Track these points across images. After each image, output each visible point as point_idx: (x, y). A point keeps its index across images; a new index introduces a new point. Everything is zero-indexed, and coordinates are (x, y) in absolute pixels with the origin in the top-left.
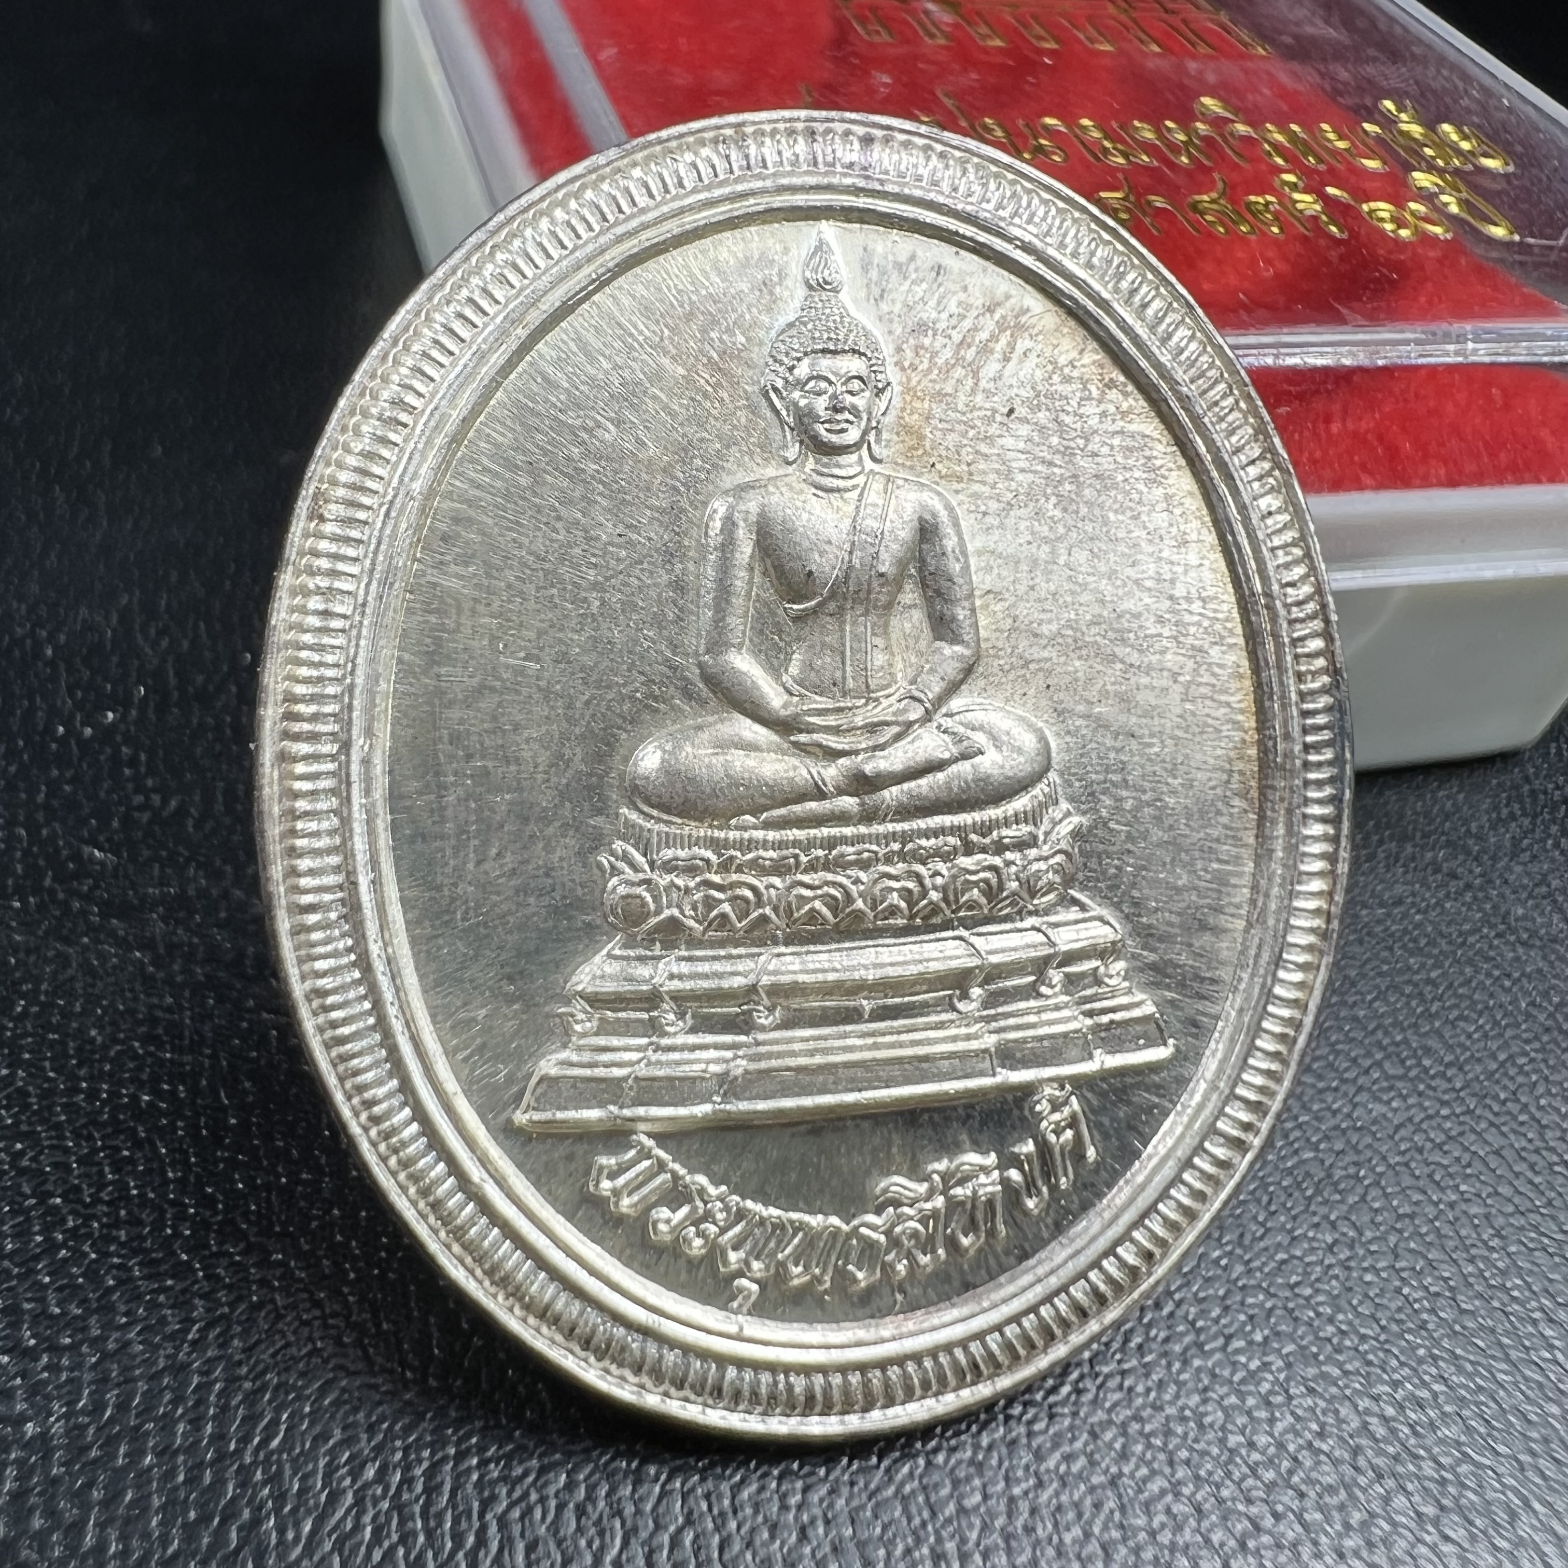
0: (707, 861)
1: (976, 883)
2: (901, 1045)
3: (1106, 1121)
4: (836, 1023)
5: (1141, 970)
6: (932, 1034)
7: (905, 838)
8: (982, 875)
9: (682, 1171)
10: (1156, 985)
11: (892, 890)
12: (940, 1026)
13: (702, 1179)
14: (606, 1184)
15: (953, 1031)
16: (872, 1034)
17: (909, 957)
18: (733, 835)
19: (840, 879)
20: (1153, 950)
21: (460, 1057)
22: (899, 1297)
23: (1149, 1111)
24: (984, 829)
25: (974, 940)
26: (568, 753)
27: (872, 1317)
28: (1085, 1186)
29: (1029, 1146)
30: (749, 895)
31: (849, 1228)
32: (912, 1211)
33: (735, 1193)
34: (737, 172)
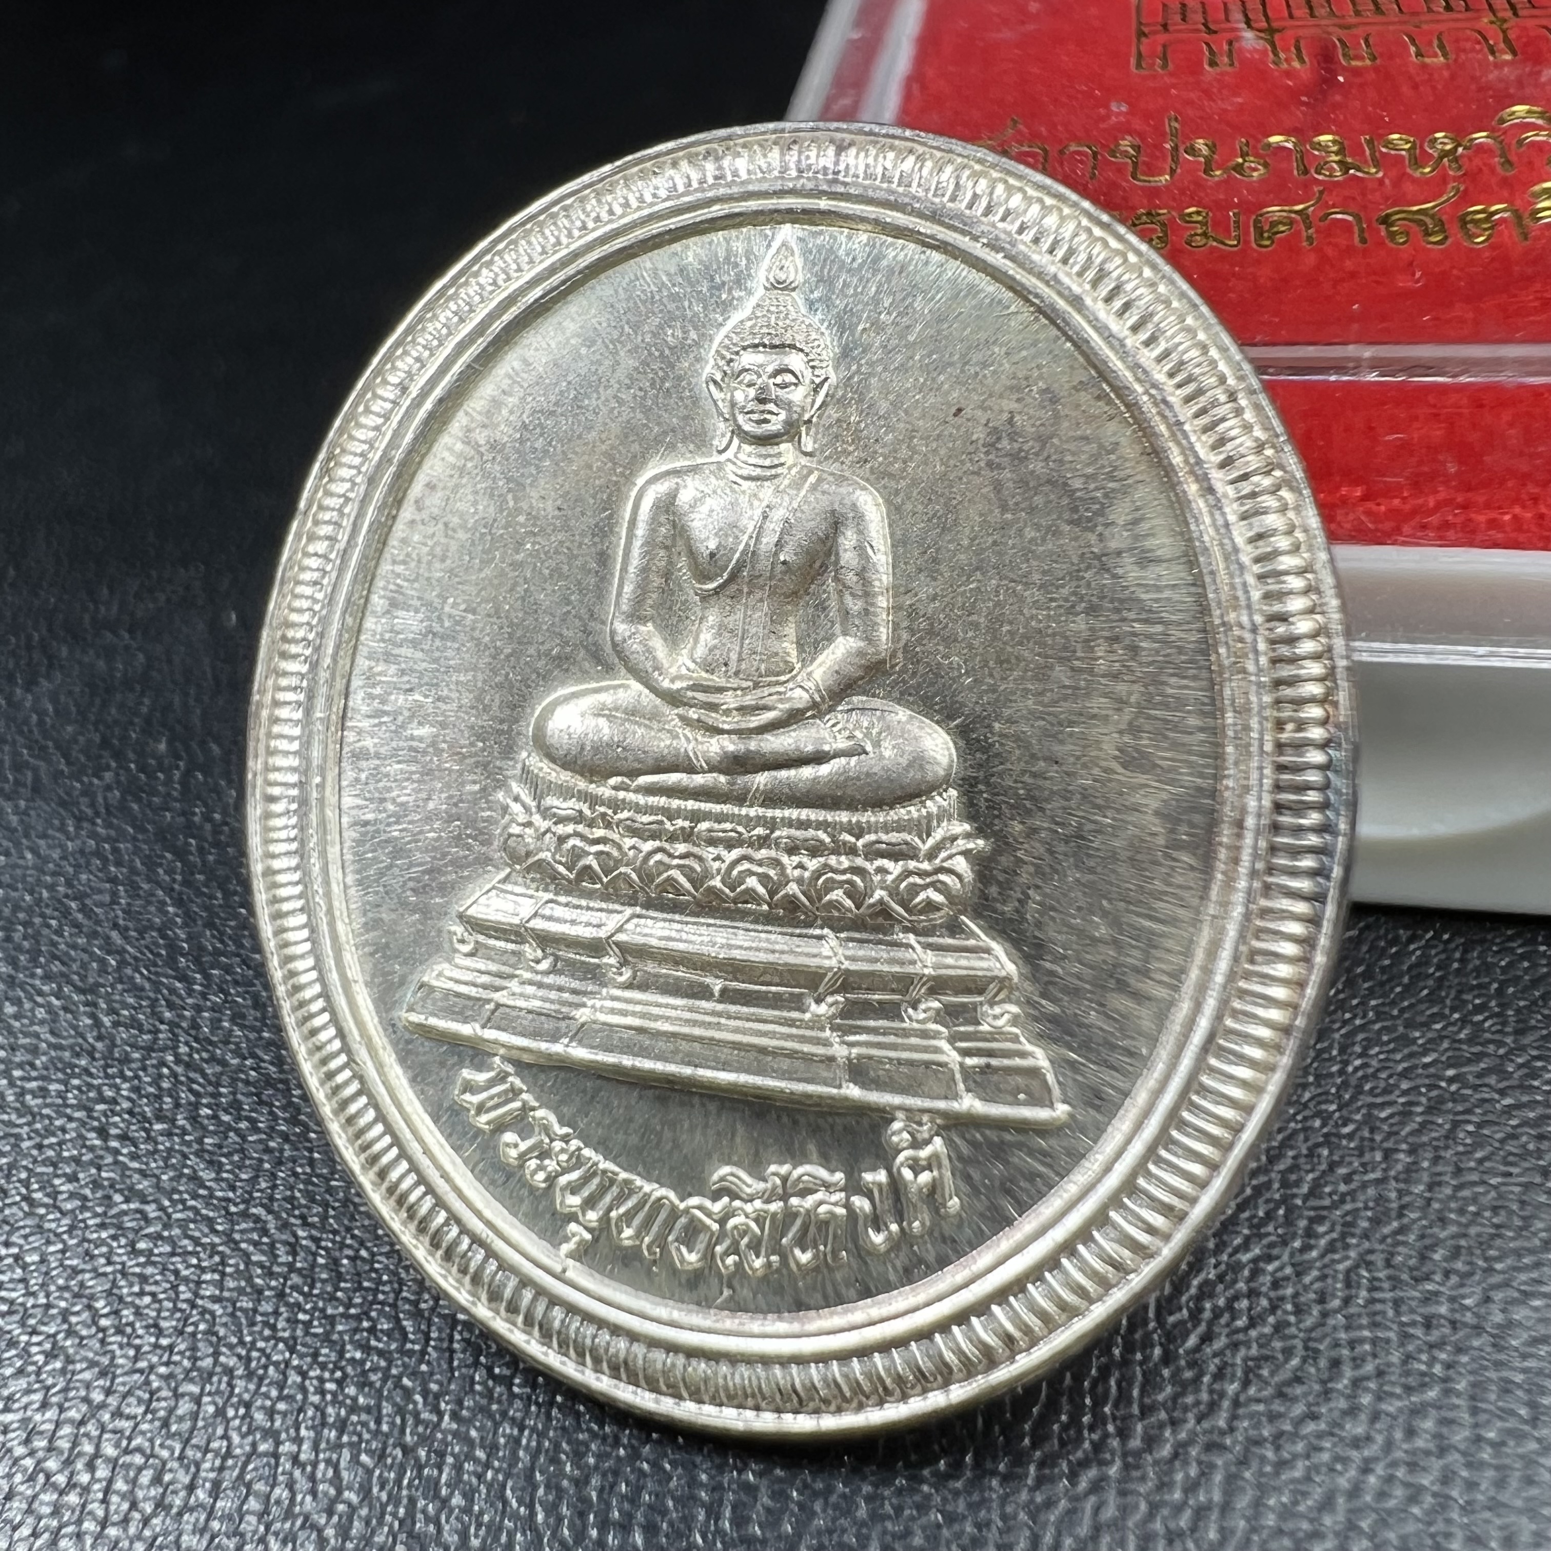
0: (581, 813)
1: (841, 884)
3: (976, 1175)
4: (688, 996)
5: (1036, 1019)
7: (772, 824)
8: (849, 876)
9: (534, 1103)
10: (1055, 1041)
11: (751, 873)
13: (553, 1118)
14: (467, 1096)
15: (801, 1031)
16: (719, 1014)
17: (763, 945)
18: (609, 793)
19: (701, 853)
20: (1054, 1001)
21: (367, 950)
22: (727, 1293)
23: (1032, 1176)
24: (858, 831)
25: (835, 942)
27: (698, 1304)
28: (944, 1239)
29: (882, 1176)
30: (615, 853)
31: (682, 1206)
32: (749, 1208)
33: (579, 1137)
34: (711, 181)
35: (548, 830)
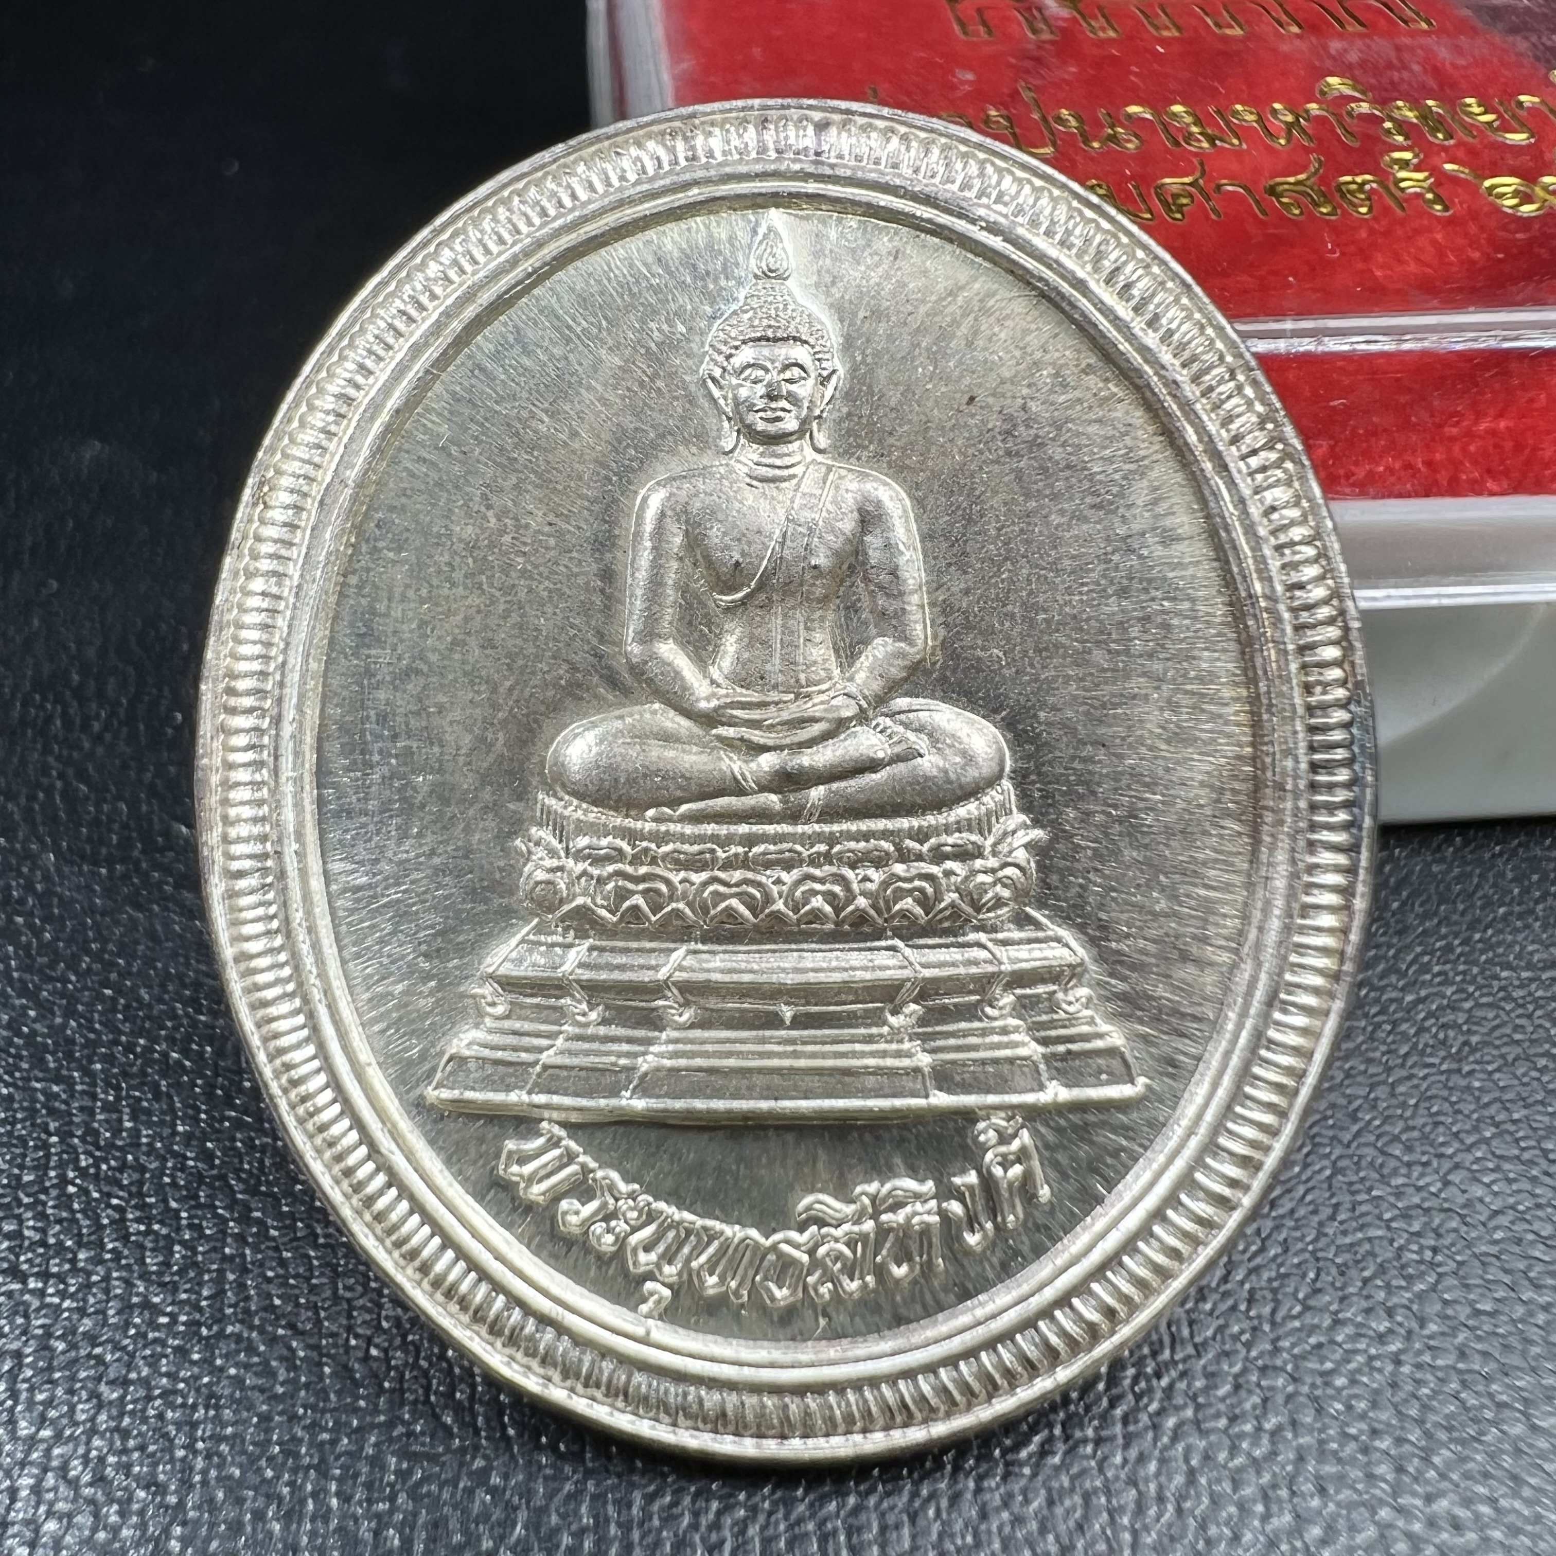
0: (620, 851)
1: (910, 892)
2: (824, 1056)
3: (1063, 1158)
4: (755, 1027)
5: (1108, 1000)
6: (858, 1047)
7: (832, 840)
8: (917, 883)
9: (593, 1165)
10: (1127, 1017)
11: (815, 893)
12: (869, 1039)
13: (615, 1175)
14: (515, 1169)
15: (883, 1046)
16: (792, 1042)
17: (834, 964)
18: (649, 826)
19: (759, 878)
20: (1124, 979)
21: (376, 1028)
22: (822, 1322)
23: (1115, 1153)
24: (921, 836)
25: (908, 951)
26: (490, 736)
27: (793, 1339)
28: (1038, 1228)
29: (972, 1178)
30: (664, 888)
31: (768, 1243)
32: (838, 1233)
33: (647, 1192)
34: (683, 163)
35: (584, 873)
